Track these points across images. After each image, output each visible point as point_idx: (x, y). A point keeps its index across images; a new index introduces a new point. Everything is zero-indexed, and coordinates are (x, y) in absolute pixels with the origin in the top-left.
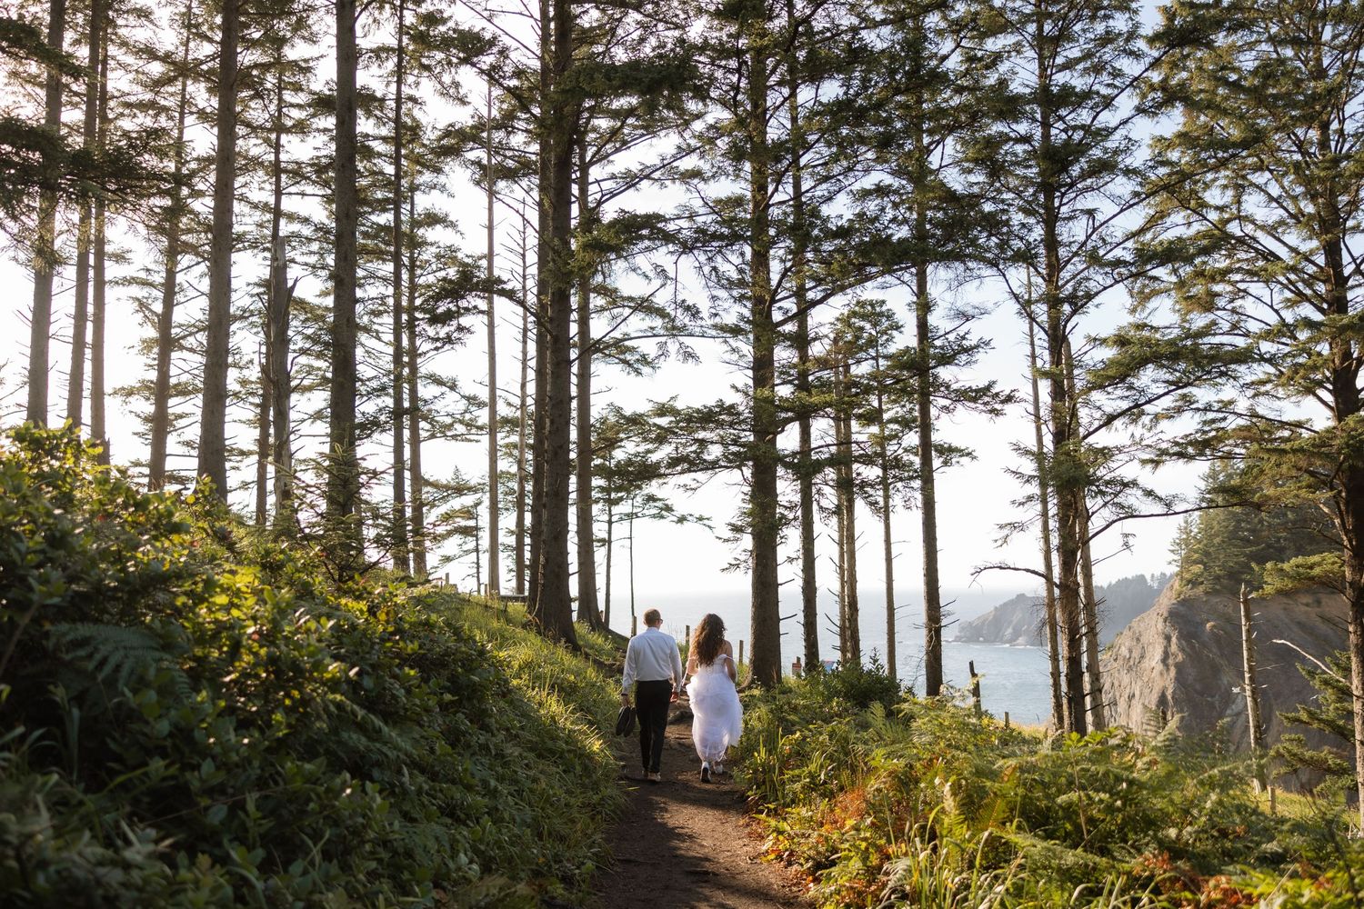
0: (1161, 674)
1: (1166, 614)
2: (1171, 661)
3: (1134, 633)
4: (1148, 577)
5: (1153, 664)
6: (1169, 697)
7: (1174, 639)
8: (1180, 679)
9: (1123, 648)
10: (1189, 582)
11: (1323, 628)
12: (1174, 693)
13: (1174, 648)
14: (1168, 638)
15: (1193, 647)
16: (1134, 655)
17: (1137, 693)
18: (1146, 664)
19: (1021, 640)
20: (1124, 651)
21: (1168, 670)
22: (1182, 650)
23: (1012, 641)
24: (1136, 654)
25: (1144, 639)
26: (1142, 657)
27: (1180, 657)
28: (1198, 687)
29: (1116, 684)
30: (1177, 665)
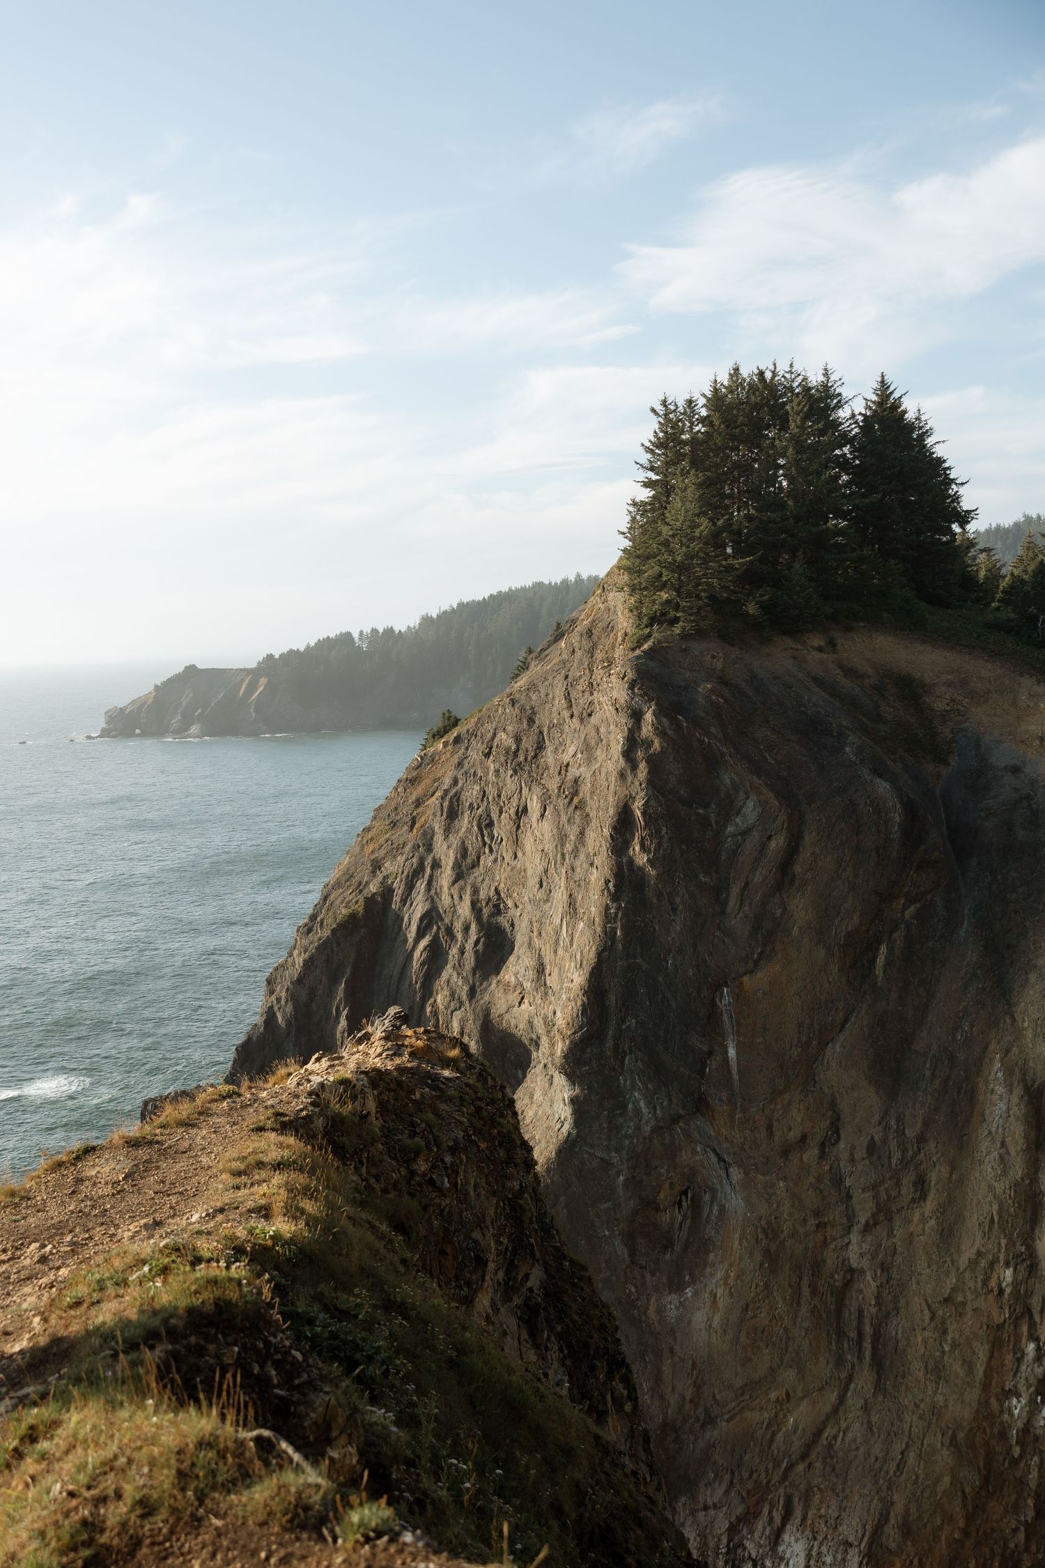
0: (622, 775)
1: (631, 675)
2: (640, 754)
3: (523, 709)
4: (356, 635)
5: (566, 758)
6: (638, 813)
7: (649, 717)
8: (655, 782)
9: (502, 736)
10: (653, 620)
11: (847, 684)
12: (646, 805)
13: (647, 730)
14: (637, 716)
15: (678, 727)
16: (524, 745)
17: (534, 806)
18: (549, 757)
19: (194, 729)
20: (505, 739)
21: (634, 767)
22: (660, 732)
23: (182, 731)
24: (528, 743)
25: (543, 719)
26: (540, 747)
27: (657, 745)
28: (683, 792)
29: (491, 792)
30: (650, 760)
